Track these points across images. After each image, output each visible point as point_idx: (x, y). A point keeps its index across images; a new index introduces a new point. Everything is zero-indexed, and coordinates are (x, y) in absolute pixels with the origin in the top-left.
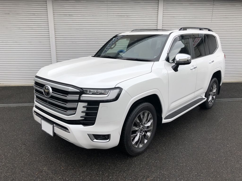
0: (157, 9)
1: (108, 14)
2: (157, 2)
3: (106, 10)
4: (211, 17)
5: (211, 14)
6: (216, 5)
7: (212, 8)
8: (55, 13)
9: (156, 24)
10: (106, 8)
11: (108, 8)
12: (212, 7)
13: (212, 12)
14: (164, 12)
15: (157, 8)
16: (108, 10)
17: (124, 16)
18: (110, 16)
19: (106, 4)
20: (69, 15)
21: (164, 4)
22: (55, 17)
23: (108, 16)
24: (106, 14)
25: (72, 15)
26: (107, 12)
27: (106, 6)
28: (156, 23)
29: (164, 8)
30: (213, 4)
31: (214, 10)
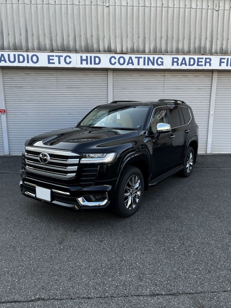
0: (107, 81)
1: (58, 86)
2: (107, 74)
3: (56, 82)
4: (163, 88)
5: (163, 85)
6: (167, 76)
7: (163, 80)
8: (5, 85)
9: (107, 96)
10: (56, 80)
11: (57, 80)
12: (163, 78)
13: (163, 83)
14: (114, 83)
15: (107, 79)
16: (58, 82)
17: (74, 87)
18: (60, 88)
19: (56, 77)
20: (19, 87)
21: (114, 76)
22: (5, 89)
23: (58, 88)
24: (56, 86)
25: (22, 87)
26: (56, 84)
27: (56, 78)
28: (107, 94)
29: (114, 79)
30: (164, 76)
31: (165, 82)
